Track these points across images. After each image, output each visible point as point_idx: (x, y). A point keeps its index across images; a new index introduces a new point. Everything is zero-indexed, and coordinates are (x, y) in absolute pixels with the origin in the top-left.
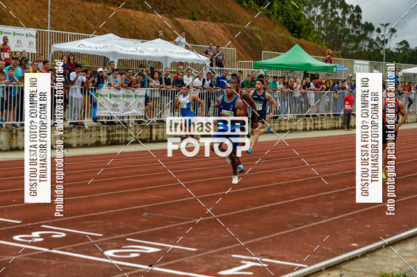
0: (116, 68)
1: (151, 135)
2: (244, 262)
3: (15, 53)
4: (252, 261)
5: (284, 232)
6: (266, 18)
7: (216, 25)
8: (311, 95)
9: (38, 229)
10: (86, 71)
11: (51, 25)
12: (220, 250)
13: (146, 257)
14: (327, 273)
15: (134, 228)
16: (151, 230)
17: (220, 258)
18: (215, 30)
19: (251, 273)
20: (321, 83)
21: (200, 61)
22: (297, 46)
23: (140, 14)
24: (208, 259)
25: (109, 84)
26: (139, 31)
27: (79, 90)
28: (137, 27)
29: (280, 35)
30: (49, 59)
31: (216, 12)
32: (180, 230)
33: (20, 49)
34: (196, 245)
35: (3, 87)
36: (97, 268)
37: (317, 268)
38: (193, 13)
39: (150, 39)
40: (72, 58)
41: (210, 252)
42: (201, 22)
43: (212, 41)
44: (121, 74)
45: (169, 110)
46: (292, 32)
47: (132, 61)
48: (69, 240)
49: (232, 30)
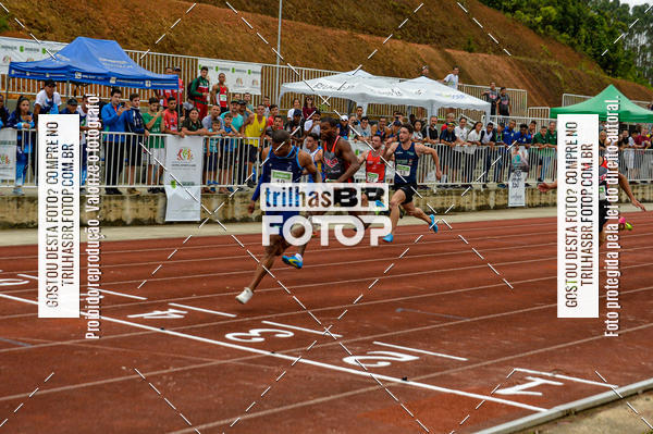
0: (364, 115)
2: (530, 378)
3: (234, 95)
4: (541, 377)
6: (570, 48)
7: (499, 58)
8: (630, 155)
9: (259, 325)
11: (281, 59)
12: (498, 360)
13: (398, 367)
14: (645, 398)
15: (385, 327)
16: (407, 331)
17: (498, 373)
18: (499, 65)
19: (540, 394)
20: (645, 138)
21: (479, 107)
22: (611, 86)
23: (399, 44)
24: (482, 373)
25: (356, 137)
26: (397, 67)
29: (588, 72)
30: (278, 103)
31: (502, 41)
32: (444, 333)
33: (242, 90)
35: (217, 139)
36: (333, 380)
37: (631, 390)
38: (469, 43)
39: (411, 77)
40: (310, 102)
41: (484, 364)
42: (481, 55)
43: (494, 80)
44: (372, 124)
46: (605, 67)
47: (386, 107)
48: (299, 341)
49: (522, 65)
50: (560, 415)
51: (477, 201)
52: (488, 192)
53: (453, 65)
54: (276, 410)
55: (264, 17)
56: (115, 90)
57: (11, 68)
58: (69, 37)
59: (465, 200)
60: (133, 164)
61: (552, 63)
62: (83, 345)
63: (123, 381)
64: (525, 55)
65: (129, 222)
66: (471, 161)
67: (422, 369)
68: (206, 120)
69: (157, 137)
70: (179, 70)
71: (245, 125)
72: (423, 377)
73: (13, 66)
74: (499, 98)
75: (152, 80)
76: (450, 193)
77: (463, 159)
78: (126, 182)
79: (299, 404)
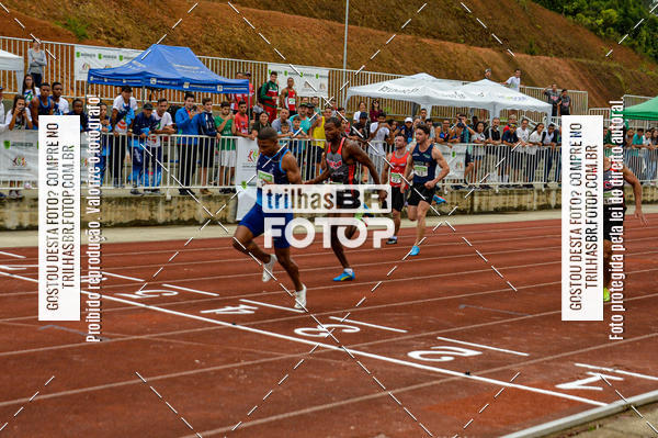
0: (428, 117)
1: (472, 204)
2: (591, 373)
3: (302, 98)
4: (602, 372)
5: (647, 336)
6: (630, 50)
7: (561, 60)
9: (325, 320)
10: (390, 122)
11: (348, 63)
12: (559, 356)
13: (462, 362)
15: (448, 323)
16: (469, 327)
17: (559, 368)
18: (560, 67)
19: (601, 389)
21: (539, 108)
23: (462, 48)
24: (543, 368)
26: (460, 70)
27: (381, 146)
28: (458, 65)
29: (649, 73)
30: (344, 106)
31: (563, 44)
32: (506, 329)
33: (310, 94)
34: (527, 348)
35: (287, 142)
36: (398, 374)
38: (531, 46)
39: (474, 80)
40: (376, 105)
41: (545, 359)
42: (542, 57)
44: (435, 126)
45: (496, 173)
47: (449, 109)
48: (365, 336)
49: (582, 67)
50: (621, 409)
51: (538, 200)
52: (549, 192)
53: (515, 68)
54: (343, 403)
55: (331, 23)
56: (189, 95)
57: (90, 75)
58: (144, 44)
59: (526, 200)
60: (205, 166)
61: (613, 65)
62: (159, 339)
63: (197, 374)
64: (586, 57)
65: (201, 222)
66: (532, 161)
67: (485, 363)
68: (275, 123)
69: (229, 140)
70: (250, 75)
71: (313, 128)
72: (485, 372)
73: (92, 73)
74: (560, 99)
75: (224, 84)
76: (511, 193)
77: (525, 160)
78: (199, 182)
79: (366, 397)
